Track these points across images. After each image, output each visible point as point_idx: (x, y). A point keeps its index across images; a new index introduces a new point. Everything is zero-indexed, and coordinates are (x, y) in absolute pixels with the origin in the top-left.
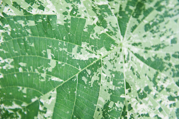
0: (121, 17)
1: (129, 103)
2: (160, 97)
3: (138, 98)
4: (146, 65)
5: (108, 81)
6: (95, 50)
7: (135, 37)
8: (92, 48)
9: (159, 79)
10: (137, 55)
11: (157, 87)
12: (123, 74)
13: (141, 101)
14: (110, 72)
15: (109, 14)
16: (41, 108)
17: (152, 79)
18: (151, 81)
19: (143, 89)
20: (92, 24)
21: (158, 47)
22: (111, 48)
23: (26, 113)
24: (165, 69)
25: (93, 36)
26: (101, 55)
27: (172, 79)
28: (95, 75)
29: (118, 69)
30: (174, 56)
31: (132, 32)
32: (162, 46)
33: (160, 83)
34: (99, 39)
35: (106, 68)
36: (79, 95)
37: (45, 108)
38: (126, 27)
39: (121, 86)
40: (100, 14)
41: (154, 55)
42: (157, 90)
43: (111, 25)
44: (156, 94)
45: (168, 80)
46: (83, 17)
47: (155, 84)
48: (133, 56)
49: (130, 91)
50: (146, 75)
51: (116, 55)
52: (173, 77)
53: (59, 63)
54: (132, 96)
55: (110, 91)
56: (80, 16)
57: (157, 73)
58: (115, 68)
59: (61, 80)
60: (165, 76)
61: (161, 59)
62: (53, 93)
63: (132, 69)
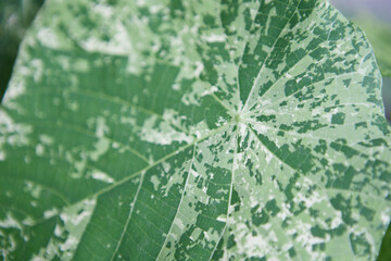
0: (245, 66)
1: (232, 233)
2: (294, 225)
3: (251, 224)
4: (277, 159)
5: (200, 187)
6: (187, 126)
7: (266, 105)
8: (183, 121)
9: (298, 189)
10: (263, 139)
11: (292, 204)
12: (230, 174)
13: (256, 229)
14: (205, 169)
15: (224, 59)
16: (58, 232)
17: (284, 187)
18: (281, 190)
19: (263, 205)
20: (190, 77)
21: (305, 127)
22: (218, 125)
23: (26, 239)
24: (314, 169)
25: (187, 99)
26: (196, 136)
27: (325, 190)
28: (176, 174)
29: (223, 164)
30: (335, 146)
31: (261, 95)
32: (313, 125)
33: (299, 197)
34: (199, 105)
35: (200, 161)
36: (138, 212)
37: (66, 233)
38: (252, 84)
39: (223, 199)
40: (207, 58)
41: (295, 140)
42: (291, 210)
43: (224, 80)
44: (287, 218)
45: (315, 193)
46: (176, 63)
47: (290, 197)
48: (256, 139)
49: (237, 209)
50: (274, 177)
51: (224, 137)
52: (327, 186)
53: (116, 145)
54: (240, 218)
55: (200, 206)
56: (171, 60)
57: (297, 176)
58: (218, 161)
59: (110, 180)
60: (311, 183)
61: (308, 150)
62: (90, 204)
63: (250, 164)
